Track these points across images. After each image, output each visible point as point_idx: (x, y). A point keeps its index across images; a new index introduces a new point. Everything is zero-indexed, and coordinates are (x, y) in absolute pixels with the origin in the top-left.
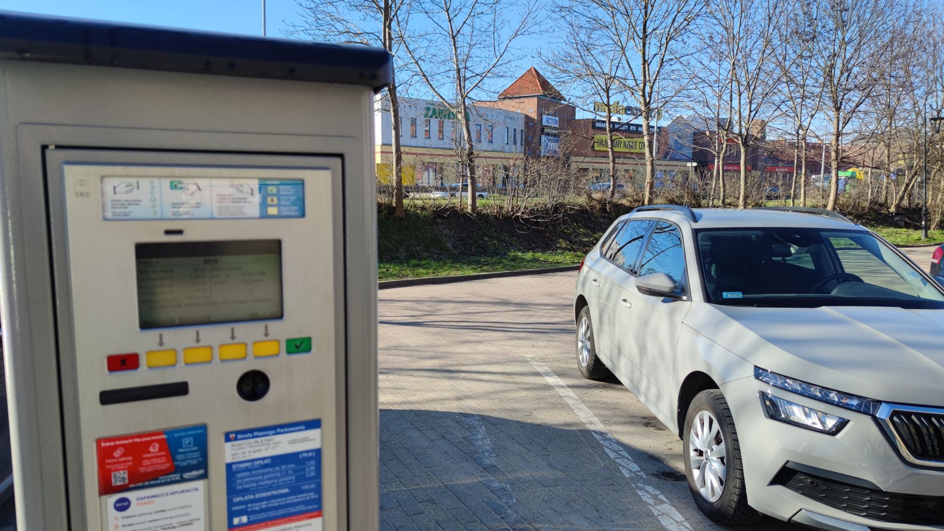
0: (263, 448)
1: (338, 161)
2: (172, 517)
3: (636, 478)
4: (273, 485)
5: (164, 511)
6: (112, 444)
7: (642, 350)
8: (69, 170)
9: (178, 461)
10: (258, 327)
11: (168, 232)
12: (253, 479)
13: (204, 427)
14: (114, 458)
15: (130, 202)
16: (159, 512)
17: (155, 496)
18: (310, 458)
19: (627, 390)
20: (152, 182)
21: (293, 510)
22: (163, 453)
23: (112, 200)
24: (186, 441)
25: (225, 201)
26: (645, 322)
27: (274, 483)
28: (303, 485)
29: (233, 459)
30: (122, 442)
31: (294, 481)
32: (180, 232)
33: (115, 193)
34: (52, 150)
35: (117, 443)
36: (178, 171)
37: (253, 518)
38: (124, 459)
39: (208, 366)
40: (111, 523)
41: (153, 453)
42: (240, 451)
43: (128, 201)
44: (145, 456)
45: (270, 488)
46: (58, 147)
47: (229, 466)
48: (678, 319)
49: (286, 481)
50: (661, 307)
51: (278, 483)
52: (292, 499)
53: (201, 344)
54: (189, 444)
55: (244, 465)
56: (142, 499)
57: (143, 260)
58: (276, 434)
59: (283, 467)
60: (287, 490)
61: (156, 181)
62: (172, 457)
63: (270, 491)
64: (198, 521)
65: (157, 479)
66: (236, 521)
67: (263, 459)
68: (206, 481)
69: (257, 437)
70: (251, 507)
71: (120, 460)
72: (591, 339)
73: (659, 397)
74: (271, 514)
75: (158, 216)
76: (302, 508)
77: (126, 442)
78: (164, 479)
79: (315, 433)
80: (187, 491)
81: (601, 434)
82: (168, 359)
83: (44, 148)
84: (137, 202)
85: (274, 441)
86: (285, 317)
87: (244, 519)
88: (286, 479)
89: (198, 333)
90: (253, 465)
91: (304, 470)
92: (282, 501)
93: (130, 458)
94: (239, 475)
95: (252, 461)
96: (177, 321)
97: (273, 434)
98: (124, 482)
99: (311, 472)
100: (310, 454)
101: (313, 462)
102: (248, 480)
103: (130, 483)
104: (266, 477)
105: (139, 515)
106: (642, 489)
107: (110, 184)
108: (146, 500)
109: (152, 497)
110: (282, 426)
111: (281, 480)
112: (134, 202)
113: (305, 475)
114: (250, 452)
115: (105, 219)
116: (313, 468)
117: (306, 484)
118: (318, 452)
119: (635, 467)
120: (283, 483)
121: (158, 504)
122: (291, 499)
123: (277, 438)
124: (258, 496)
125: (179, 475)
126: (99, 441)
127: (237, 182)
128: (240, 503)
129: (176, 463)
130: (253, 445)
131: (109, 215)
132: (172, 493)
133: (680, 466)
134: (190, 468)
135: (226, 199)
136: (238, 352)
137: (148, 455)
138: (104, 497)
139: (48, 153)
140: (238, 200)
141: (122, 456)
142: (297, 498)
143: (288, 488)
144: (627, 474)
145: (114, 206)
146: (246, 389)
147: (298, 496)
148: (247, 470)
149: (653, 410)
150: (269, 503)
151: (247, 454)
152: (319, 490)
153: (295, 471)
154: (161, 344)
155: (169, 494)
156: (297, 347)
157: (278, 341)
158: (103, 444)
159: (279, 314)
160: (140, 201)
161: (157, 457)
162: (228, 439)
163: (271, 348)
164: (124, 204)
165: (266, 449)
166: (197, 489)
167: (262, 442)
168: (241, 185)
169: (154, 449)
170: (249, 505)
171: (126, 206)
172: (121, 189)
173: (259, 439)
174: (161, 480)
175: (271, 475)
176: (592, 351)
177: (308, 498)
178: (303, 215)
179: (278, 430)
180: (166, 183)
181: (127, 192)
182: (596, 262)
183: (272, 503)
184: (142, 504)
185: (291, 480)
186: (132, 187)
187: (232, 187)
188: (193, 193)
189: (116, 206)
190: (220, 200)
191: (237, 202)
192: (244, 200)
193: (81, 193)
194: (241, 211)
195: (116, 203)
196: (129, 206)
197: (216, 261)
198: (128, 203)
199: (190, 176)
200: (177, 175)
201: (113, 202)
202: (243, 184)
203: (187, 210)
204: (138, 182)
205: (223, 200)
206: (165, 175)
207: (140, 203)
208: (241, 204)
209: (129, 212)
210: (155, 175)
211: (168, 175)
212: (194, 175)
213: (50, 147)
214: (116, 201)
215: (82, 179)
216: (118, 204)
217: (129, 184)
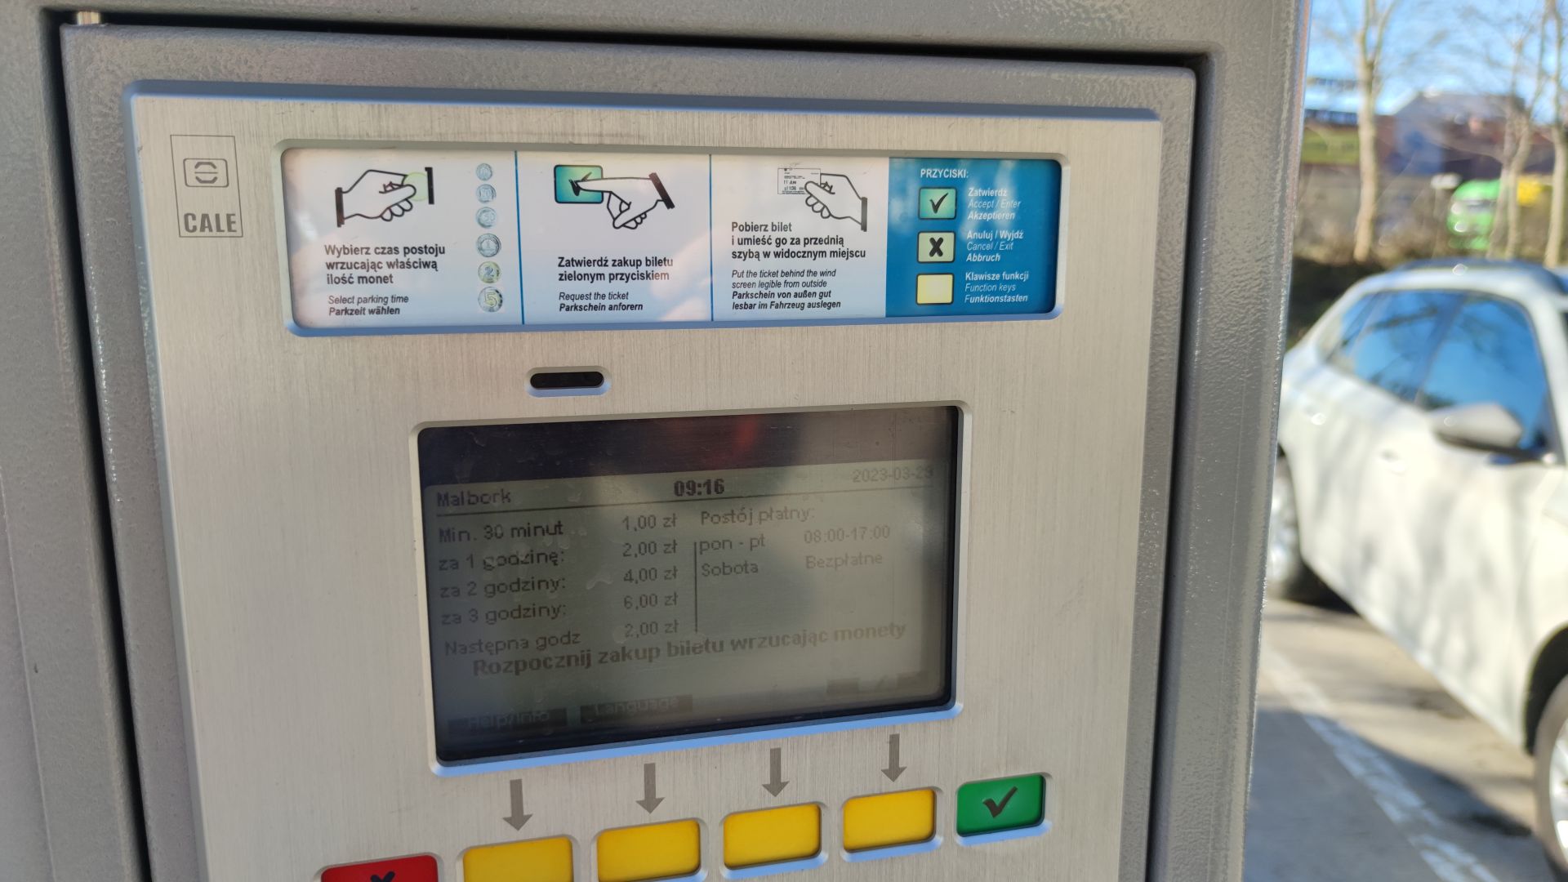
1: (1182, 84)
3: (1418, 826)
8: (152, 112)
10: (869, 734)
11: (544, 381)
15: (401, 257)
19: (1372, 630)
20: (486, 173)
23: (330, 250)
25: (761, 248)
32: (590, 379)
33: (341, 220)
34: (90, 29)
36: (585, 120)
43: (393, 250)
46: (114, 18)
48: (1536, 501)
50: (1491, 478)
53: (661, 812)
57: (453, 490)
61: (502, 164)
75: (509, 312)
83: (57, 20)
84: (426, 256)
86: (959, 705)
89: (650, 772)
106: (1434, 850)
107: (319, 175)
112: (414, 257)
115: (303, 329)
119: (1411, 800)
127: (808, 171)
131: (318, 309)
135: (764, 241)
136: (793, 835)
139: (73, 42)
140: (811, 247)
144: (1395, 814)
145: (335, 273)
154: (517, 818)
156: (995, 809)
157: (933, 792)
160: (438, 250)
163: (904, 817)
164: (375, 266)
168: (824, 186)
171: (385, 271)
172: (367, 198)
178: (1046, 304)
180: (538, 168)
181: (389, 214)
186: (407, 191)
187: (792, 191)
188: (643, 216)
189: (347, 273)
190: (745, 248)
191: (805, 254)
192: (836, 247)
193: (205, 217)
194: (818, 290)
195: (344, 258)
196: (395, 272)
197: (719, 487)
198: (392, 258)
199: (633, 142)
200: (585, 141)
201: (332, 258)
202: (831, 180)
203: (619, 286)
204: (429, 170)
205: (754, 248)
206: (533, 139)
207: (440, 259)
208: (820, 264)
209: (394, 299)
210: (496, 138)
211: (546, 139)
212: (652, 141)
213: (81, 18)
214: (346, 250)
215: (204, 155)
216: (353, 266)
217: (397, 180)
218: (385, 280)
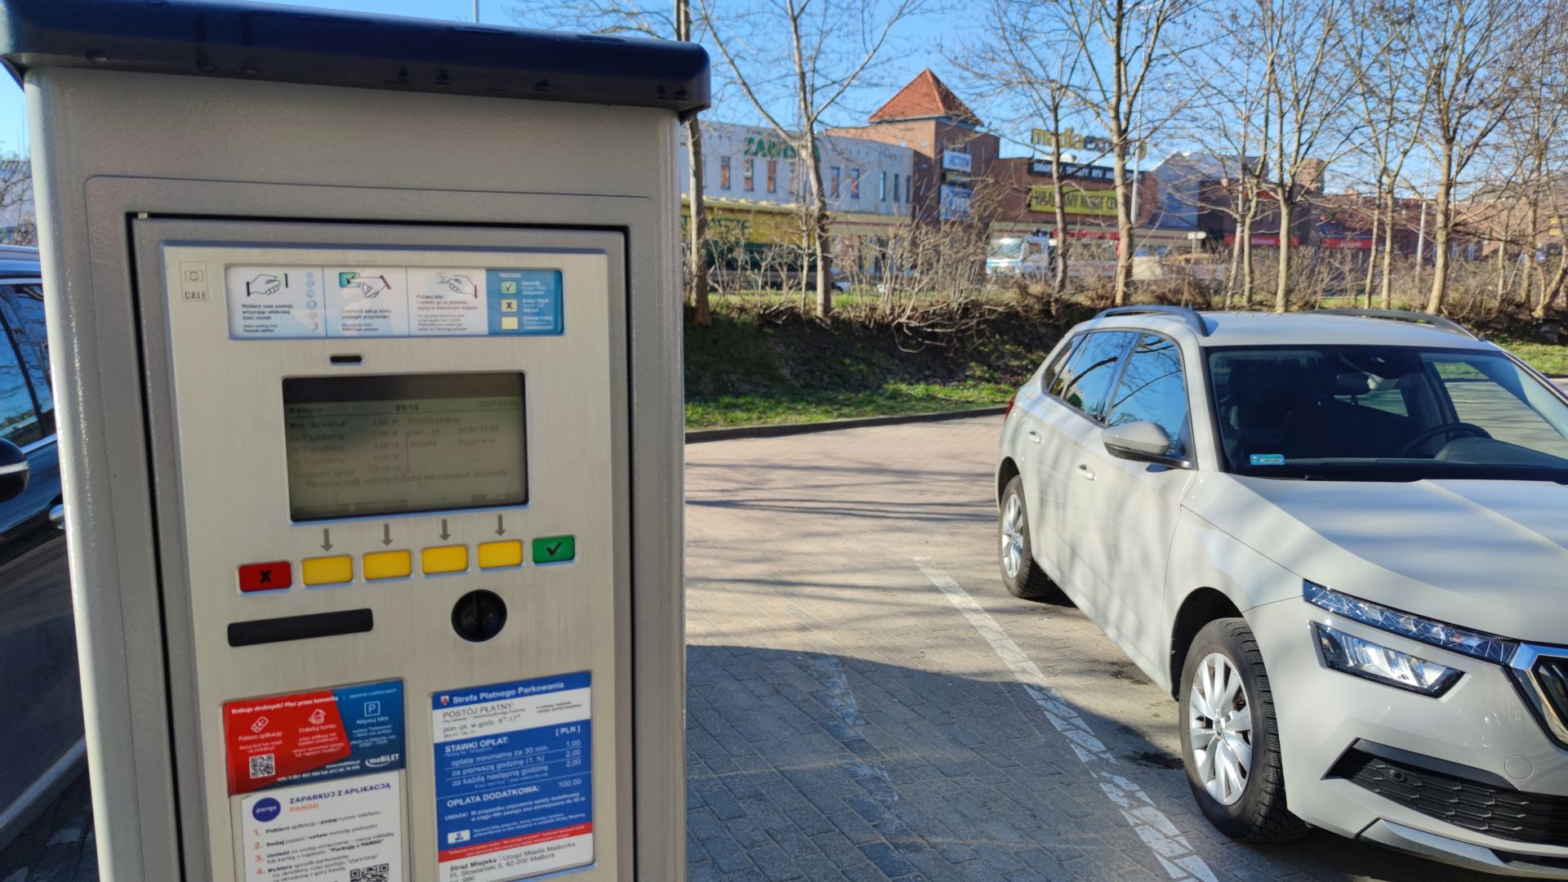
0: (495, 719)
1: (619, 238)
2: (347, 831)
3: (1100, 763)
4: (512, 780)
5: (335, 821)
6: (249, 710)
7: (1113, 554)
8: (170, 253)
9: (357, 739)
10: (488, 518)
11: (336, 360)
12: (479, 769)
13: (399, 684)
14: (253, 733)
15: (274, 309)
16: (326, 822)
17: (320, 796)
18: (573, 736)
19: (1085, 618)
20: (310, 276)
21: (545, 821)
22: (331, 726)
23: (244, 306)
24: (370, 706)
25: (430, 305)
26: (1118, 506)
27: (514, 777)
28: (562, 780)
29: (446, 736)
30: (265, 708)
31: (546, 774)
32: (356, 359)
33: (249, 294)
34: (144, 220)
35: (257, 709)
36: (352, 256)
37: (479, 833)
38: (268, 735)
39: (404, 583)
40: (249, 840)
41: (316, 726)
42: (458, 724)
43: (271, 306)
44: (302, 730)
45: (507, 784)
46: (153, 216)
47: (439, 748)
48: (1175, 499)
49: (533, 774)
50: (1148, 480)
51: (521, 776)
52: (544, 803)
53: (392, 546)
54: (375, 711)
55: (465, 746)
56: (298, 800)
57: (296, 406)
58: (517, 696)
59: (529, 750)
60: (535, 789)
61: (317, 273)
62: (346, 732)
63: (506, 790)
64: (390, 837)
65: (323, 769)
66: (452, 838)
67: (496, 737)
68: (402, 771)
69: (485, 700)
70: (476, 816)
71: (262, 736)
72: (1024, 531)
73: (1139, 632)
74: (509, 827)
75: (321, 332)
76: (559, 817)
77: (272, 707)
78: (333, 768)
79: (580, 695)
80: (371, 788)
81: (1040, 689)
82: (338, 571)
83: (131, 217)
84: (286, 309)
85: (512, 709)
86: (530, 503)
87: (466, 835)
88: (533, 770)
89: (387, 527)
90: (479, 747)
91: (563, 755)
92: (526, 807)
93: (279, 734)
94: (456, 764)
95: (478, 739)
96: (352, 508)
97: (512, 697)
98: (268, 773)
99: (574, 759)
100: (573, 729)
101: (577, 743)
102: (471, 771)
103: (279, 774)
104: (499, 766)
105: (294, 828)
106: (1109, 781)
107: (240, 277)
108: (305, 803)
109: (315, 797)
110: (527, 683)
111: (524, 772)
112: (279, 309)
113: (565, 763)
114: (474, 726)
115: (233, 337)
116: (577, 752)
117: (566, 779)
118: (586, 725)
119: (1097, 745)
120: (528, 778)
121: (325, 808)
122: (541, 804)
123: (518, 703)
124: (487, 797)
125: (358, 762)
126: (228, 706)
127: (449, 274)
128: (458, 809)
129: (353, 742)
130: (479, 713)
131: (239, 330)
132: (347, 792)
133: (1172, 745)
134: (377, 751)
135: (432, 303)
136: (455, 560)
137: (308, 730)
138: (236, 798)
139: (138, 226)
140: (453, 305)
141: (263, 732)
142: (551, 802)
143: (537, 785)
144: (1083, 757)
145: (247, 315)
146: (467, 621)
147: (553, 799)
148: (468, 754)
149: (1129, 652)
150: (506, 810)
151: (470, 728)
152: (587, 788)
153: (548, 757)
154: (327, 546)
155: (343, 793)
156: (552, 552)
157: (520, 542)
158: (234, 711)
159: (522, 498)
160: (290, 307)
161: (322, 732)
162: (437, 704)
163: (509, 554)
164: (263, 313)
165: (500, 721)
166: (388, 785)
167: (493, 708)
168: (457, 280)
169: (318, 719)
170: (473, 813)
171: (267, 315)
172: (259, 286)
173: (489, 705)
174: (328, 770)
175: (508, 764)
176: (1026, 552)
177: (569, 802)
178: (559, 330)
179: (520, 690)
180: (333, 275)
181: (269, 292)
182: (1036, 402)
183: (511, 809)
184: (298, 809)
185: (543, 772)
186: (276, 283)
187: (443, 282)
188: (377, 293)
189: (251, 315)
190: (423, 306)
191: (450, 308)
192: (463, 305)
193: (193, 293)
194: (457, 323)
195: (250, 309)
196: (272, 315)
197: (417, 407)
198: (270, 309)
199: (372, 264)
200: (351, 263)
201: (245, 309)
202: (460, 278)
203: (368, 321)
204: (286, 275)
205: (427, 305)
206: (330, 263)
207: (291, 310)
208: (457, 312)
209: (272, 326)
210: (314, 263)
211: (335, 263)
212: (379, 263)
213: (140, 216)
214: (251, 306)
215: (193, 269)
216: (254, 312)
217: (272, 279)
218: (268, 318)
